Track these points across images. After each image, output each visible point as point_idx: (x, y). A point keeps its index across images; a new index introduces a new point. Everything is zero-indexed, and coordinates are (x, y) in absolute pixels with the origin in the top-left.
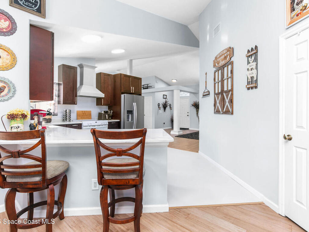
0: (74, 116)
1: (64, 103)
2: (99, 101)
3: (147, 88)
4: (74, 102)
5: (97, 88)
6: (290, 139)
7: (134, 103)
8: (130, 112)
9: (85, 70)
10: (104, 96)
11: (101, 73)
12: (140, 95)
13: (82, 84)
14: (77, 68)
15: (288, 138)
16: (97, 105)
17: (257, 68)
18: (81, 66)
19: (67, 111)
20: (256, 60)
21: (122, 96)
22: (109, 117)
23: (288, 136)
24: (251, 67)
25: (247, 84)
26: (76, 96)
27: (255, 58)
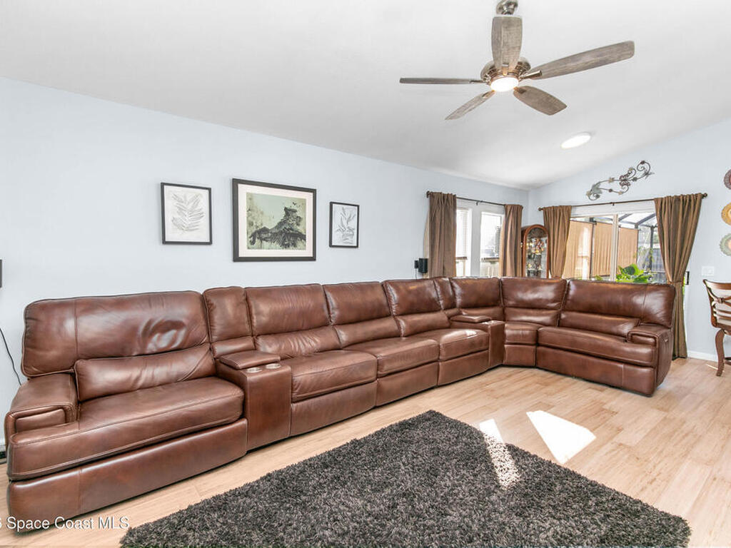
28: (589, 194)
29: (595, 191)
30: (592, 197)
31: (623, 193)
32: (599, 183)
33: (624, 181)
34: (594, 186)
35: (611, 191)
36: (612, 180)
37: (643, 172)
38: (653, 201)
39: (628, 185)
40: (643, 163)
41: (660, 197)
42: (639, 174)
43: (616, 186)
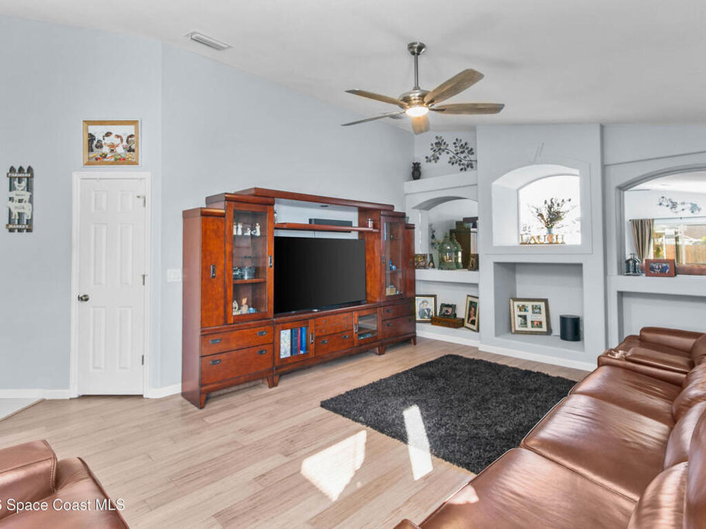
6: (87, 300)
15: (84, 299)
17: (31, 201)
20: (29, 188)
23: (85, 296)
24: (20, 198)
25: (8, 223)
27: (28, 185)
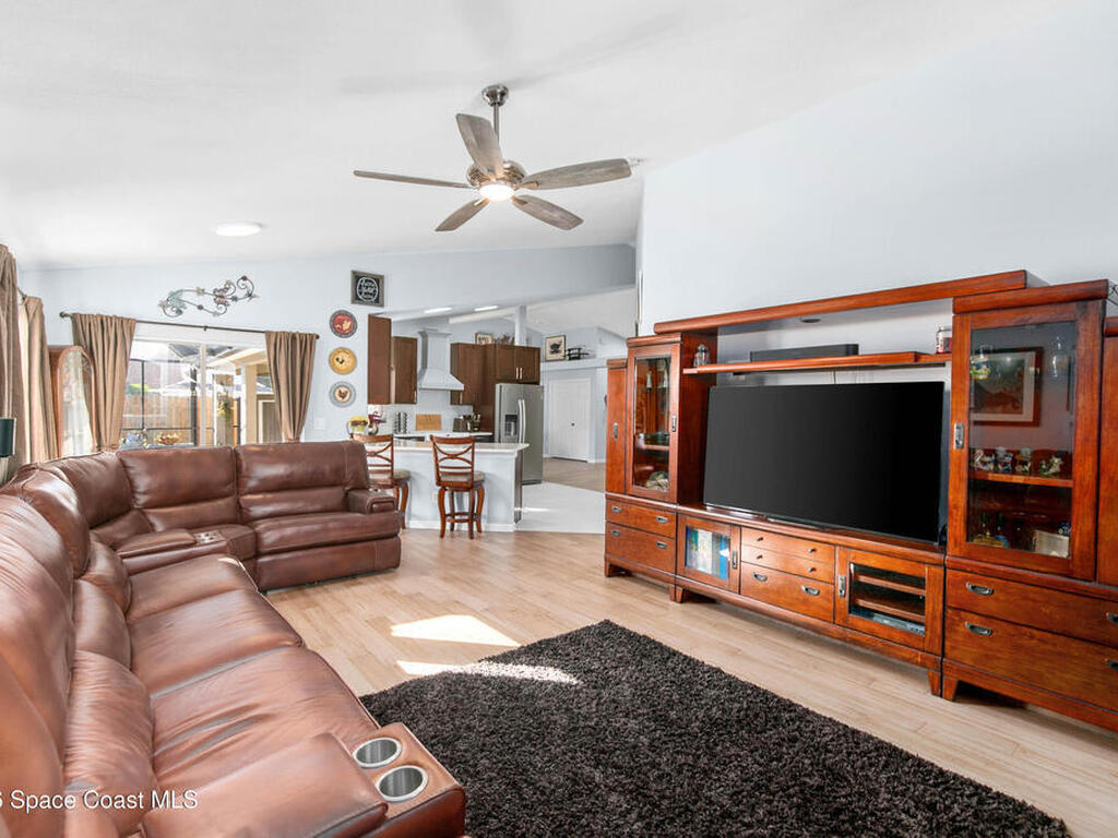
0: (411, 424)
1: (396, 402)
2: (455, 397)
3: (578, 358)
4: (411, 400)
5: (451, 373)
7: (520, 402)
8: (513, 418)
9: (430, 340)
10: (462, 388)
11: (458, 344)
12: (537, 383)
13: (425, 366)
14: (416, 340)
16: (452, 403)
18: (424, 335)
19: (402, 415)
21: (498, 386)
22: (473, 427)
26: (416, 389)
28: (163, 306)
29: (175, 302)
30: (168, 310)
31: (219, 314)
32: (181, 291)
33: (221, 297)
34: (172, 294)
35: (200, 307)
36: (201, 292)
37: (245, 292)
38: (264, 335)
39: (225, 304)
40: (244, 278)
41: (275, 330)
42: (240, 293)
43: (209, 302)
